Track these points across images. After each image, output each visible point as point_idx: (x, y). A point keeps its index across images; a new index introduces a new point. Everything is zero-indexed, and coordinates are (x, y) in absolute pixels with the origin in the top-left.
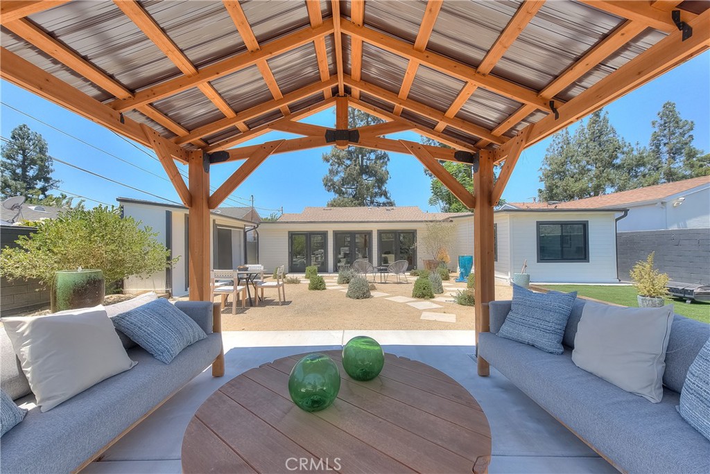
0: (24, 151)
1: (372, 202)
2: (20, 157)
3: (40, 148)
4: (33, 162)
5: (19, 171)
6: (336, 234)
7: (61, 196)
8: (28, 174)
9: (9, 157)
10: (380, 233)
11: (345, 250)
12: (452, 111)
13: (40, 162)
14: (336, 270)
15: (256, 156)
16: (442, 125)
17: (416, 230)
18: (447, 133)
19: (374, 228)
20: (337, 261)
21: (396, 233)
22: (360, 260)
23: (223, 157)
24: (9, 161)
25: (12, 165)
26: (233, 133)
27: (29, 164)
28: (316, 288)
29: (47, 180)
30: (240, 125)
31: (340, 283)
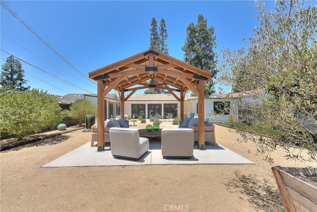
0: (12, 67)
1: (163, 91)
2: (10, 70)
3: (19, 66)
4: (16, 72)
5: (10, 76)
6: (149, 105)
7: (28, 87)
8: (13, 77)
9: (5, 70)
10: (165, 105)
11: (152, 111)
12: (177, 80)
13: (19, 72)
14: (149, 118)
15: (134, 90)
16: (175, 83)
17: (177, 104)
18: (176, 84)
19: (162, 103)
20: (149, 115)
21: (170, 105)
22: (157, 114)
23: (127, 90)
24: (5, 72)
25: (6, 73)
26: (128, 84)
27: (14, 73)
28: (143, 123)
29: (22, 80)
30: (130, 82)
31: (150, 121)
